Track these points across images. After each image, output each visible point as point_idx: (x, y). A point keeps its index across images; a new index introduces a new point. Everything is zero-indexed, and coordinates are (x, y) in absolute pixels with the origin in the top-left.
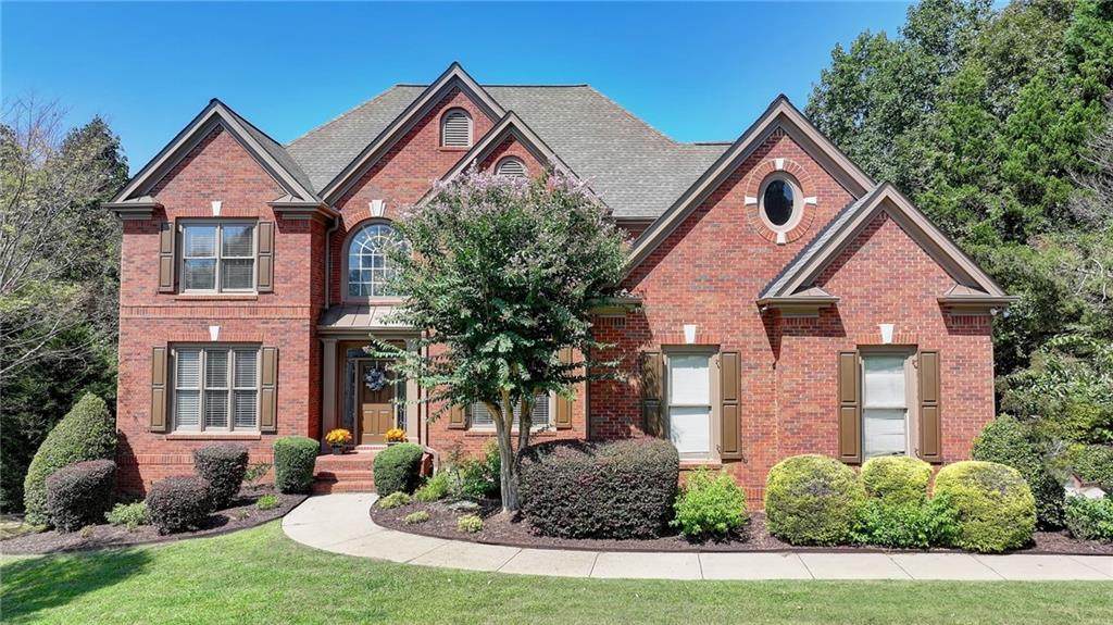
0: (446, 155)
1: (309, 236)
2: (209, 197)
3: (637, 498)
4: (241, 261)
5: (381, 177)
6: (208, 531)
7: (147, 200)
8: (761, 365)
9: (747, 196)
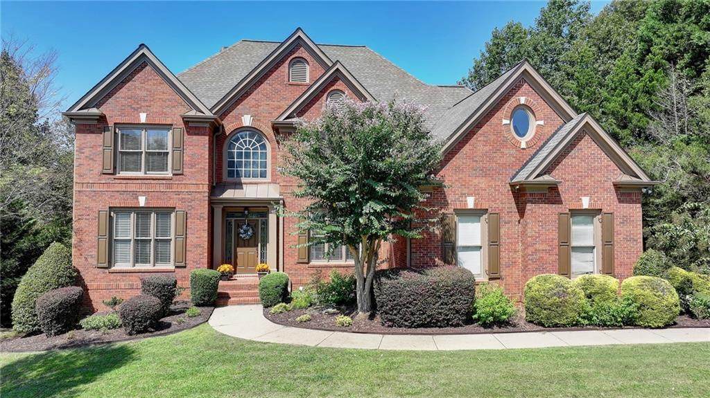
0: (293, 87)
1: (207, 138)
2: (138, 110)
3: (454, 302)
4: (159, 154)
5: (250, 100)
6: (162, 332)
7: (94, 111)
8: (511, 221)
9: (503, 119)
